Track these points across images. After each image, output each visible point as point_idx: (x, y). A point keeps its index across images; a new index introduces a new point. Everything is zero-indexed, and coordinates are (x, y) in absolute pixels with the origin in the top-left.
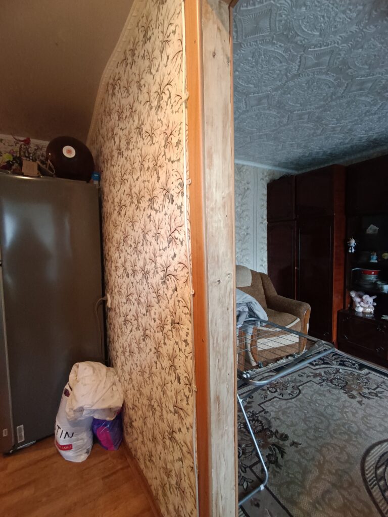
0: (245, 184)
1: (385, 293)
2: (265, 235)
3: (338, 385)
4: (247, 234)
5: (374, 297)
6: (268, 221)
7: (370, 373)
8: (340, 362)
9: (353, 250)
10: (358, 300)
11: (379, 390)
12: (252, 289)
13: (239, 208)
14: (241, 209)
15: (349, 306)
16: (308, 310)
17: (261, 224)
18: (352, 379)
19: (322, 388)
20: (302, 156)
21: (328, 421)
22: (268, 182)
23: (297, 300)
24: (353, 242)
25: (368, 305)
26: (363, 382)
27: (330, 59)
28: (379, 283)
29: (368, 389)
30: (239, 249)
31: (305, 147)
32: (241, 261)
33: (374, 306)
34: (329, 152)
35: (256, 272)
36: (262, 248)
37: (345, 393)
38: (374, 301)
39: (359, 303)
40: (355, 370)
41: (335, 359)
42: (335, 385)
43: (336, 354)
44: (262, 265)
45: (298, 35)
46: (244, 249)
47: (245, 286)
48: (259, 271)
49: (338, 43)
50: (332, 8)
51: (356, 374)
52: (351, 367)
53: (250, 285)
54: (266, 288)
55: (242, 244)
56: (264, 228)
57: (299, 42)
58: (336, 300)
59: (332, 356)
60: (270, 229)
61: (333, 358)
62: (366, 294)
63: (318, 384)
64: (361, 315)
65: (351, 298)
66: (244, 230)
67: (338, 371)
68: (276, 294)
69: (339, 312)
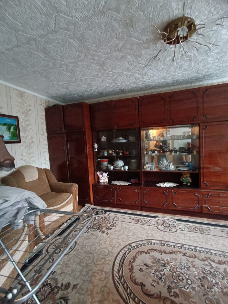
0: (27, 106)
1: (111, 171)
2: (46, 142)
3: (96, 228)
4: (32, 142)
5: (108, 173)
6: (47, 133)
7: (109, 214)
8: (96, 213)
9: (96, 150)
10: (100, 176)
11: (114, 222)
12: (39, 181)
13: (24, 123)
14: (25, 124)
15: (97, 180)
16: (76, 188)
17: (42, 135)
18: (102, 221)
19: (88, 234)
20: (66, 94)
21: (93, 255)
22: (46, 107)
23: (70, 182)
24: (96, 146)
25: (105, 178)
26: (107, 221)
27: (98, 59)
28: (109, 165)
29: (110, 223)
30: (26, 153)
31: (67, 88)
32: (29, 162)
33: (108, 178)
34: (80, 95)
35: (42, 169)
36: (45, 152)
37: (100, 231)
38: (108, 175)
39: (101, 177)
40: (103, 215)
41: (93, 212)
42: (95, 228)
43: (94, 209)
44: (46, 163)
45: (87, 42)
46: (30, 153)
47: (33, 180)
48: (43, 167)
49: (102, 54)
50: (102, 38)
51: (104, 217)
52: (101, 214)
53: (37, 178)
54: (49, 178)
55: (28, 150)
56: (45, 138)
57: (86, 45)
58: (91, 178)
59: (92, 211)
60: (49, 139)
61: (92, 212)
62: (104, 172)
63: (86, 232)
64: (103, 184)
65: (98, 175)
66: (29, 139)
67: (95, 219)
68: (56, 181)
69: (93, 185)
